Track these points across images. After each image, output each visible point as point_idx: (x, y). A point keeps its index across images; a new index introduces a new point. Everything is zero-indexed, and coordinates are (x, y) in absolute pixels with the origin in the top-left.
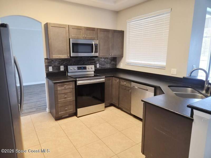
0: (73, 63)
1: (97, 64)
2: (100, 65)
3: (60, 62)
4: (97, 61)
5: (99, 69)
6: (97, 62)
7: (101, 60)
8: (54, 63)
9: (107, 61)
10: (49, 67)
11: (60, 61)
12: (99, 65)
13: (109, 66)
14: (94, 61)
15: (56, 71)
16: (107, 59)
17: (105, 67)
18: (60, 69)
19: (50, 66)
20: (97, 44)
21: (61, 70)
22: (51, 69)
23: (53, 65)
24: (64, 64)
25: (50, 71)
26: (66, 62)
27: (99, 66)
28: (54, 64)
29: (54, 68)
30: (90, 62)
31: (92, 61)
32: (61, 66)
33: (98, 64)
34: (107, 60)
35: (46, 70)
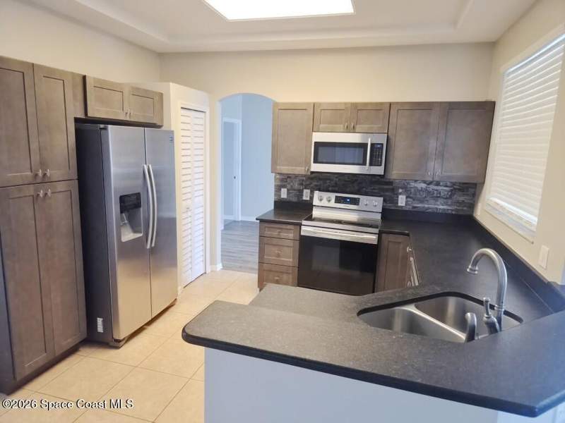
0: (333, 186)
1: (400, 197)
2: (409, 199)
3: (303, 180)
4: (399, 188)
5: (404, 209)
6: (400, 191)
7: (416, 188)
8: (292, 181)
9: (437, 190)
10: (282, 189)
11: (304, 178)
12: (405, 200)
13: (441, 207)
14: (391, 187)
15: (294, 199)
16: (438, 184)
17: (426, 206)
18: (303, 195)
19: (284, 186)
20: (382, 144)
21: (304, 198)
22: (284, 194)
23: (289, 187)
24: (311, 186)
25: (282, 197)
26: (317, 182)
27: (406, 202)
28: (292, 184)
29: (291, 191)
30: (377, 187)
31: (386, 187)
32: (305, 191)
33: (404, 197)
34: (436, 188)
35: (275, 195)
